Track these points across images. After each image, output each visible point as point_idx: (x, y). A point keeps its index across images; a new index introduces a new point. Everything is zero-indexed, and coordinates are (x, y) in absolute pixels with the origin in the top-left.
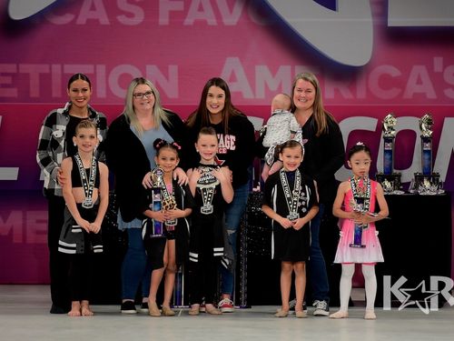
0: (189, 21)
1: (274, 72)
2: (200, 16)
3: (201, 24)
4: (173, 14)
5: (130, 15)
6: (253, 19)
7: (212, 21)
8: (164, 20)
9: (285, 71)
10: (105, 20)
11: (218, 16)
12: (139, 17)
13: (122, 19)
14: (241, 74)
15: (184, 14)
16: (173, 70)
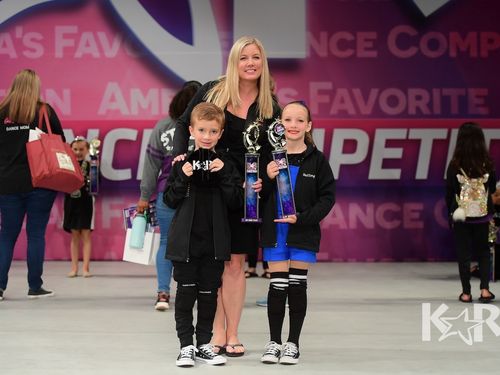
0: (78, 54)
1: (145, 93)
2: (88, 50)
3: (88, 57)
4: (66, 50)
5: (33, 50)
6: (129, 53)
7: (96, 54)
8: (59, 54)
9: (153, 92)
10: (13, 55)
11: (101, 49)
12: (40, 52)
13: (27, 54)
14: (119, 95)
15: (74, 49)
16: (67, 93)
